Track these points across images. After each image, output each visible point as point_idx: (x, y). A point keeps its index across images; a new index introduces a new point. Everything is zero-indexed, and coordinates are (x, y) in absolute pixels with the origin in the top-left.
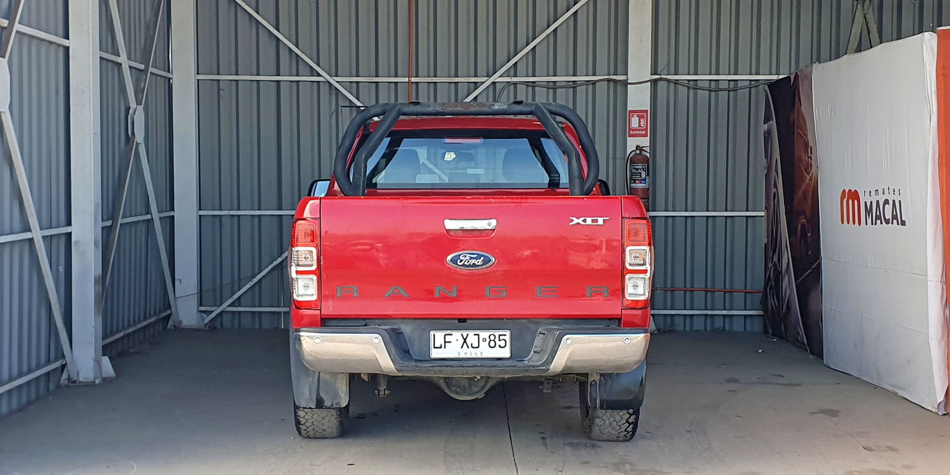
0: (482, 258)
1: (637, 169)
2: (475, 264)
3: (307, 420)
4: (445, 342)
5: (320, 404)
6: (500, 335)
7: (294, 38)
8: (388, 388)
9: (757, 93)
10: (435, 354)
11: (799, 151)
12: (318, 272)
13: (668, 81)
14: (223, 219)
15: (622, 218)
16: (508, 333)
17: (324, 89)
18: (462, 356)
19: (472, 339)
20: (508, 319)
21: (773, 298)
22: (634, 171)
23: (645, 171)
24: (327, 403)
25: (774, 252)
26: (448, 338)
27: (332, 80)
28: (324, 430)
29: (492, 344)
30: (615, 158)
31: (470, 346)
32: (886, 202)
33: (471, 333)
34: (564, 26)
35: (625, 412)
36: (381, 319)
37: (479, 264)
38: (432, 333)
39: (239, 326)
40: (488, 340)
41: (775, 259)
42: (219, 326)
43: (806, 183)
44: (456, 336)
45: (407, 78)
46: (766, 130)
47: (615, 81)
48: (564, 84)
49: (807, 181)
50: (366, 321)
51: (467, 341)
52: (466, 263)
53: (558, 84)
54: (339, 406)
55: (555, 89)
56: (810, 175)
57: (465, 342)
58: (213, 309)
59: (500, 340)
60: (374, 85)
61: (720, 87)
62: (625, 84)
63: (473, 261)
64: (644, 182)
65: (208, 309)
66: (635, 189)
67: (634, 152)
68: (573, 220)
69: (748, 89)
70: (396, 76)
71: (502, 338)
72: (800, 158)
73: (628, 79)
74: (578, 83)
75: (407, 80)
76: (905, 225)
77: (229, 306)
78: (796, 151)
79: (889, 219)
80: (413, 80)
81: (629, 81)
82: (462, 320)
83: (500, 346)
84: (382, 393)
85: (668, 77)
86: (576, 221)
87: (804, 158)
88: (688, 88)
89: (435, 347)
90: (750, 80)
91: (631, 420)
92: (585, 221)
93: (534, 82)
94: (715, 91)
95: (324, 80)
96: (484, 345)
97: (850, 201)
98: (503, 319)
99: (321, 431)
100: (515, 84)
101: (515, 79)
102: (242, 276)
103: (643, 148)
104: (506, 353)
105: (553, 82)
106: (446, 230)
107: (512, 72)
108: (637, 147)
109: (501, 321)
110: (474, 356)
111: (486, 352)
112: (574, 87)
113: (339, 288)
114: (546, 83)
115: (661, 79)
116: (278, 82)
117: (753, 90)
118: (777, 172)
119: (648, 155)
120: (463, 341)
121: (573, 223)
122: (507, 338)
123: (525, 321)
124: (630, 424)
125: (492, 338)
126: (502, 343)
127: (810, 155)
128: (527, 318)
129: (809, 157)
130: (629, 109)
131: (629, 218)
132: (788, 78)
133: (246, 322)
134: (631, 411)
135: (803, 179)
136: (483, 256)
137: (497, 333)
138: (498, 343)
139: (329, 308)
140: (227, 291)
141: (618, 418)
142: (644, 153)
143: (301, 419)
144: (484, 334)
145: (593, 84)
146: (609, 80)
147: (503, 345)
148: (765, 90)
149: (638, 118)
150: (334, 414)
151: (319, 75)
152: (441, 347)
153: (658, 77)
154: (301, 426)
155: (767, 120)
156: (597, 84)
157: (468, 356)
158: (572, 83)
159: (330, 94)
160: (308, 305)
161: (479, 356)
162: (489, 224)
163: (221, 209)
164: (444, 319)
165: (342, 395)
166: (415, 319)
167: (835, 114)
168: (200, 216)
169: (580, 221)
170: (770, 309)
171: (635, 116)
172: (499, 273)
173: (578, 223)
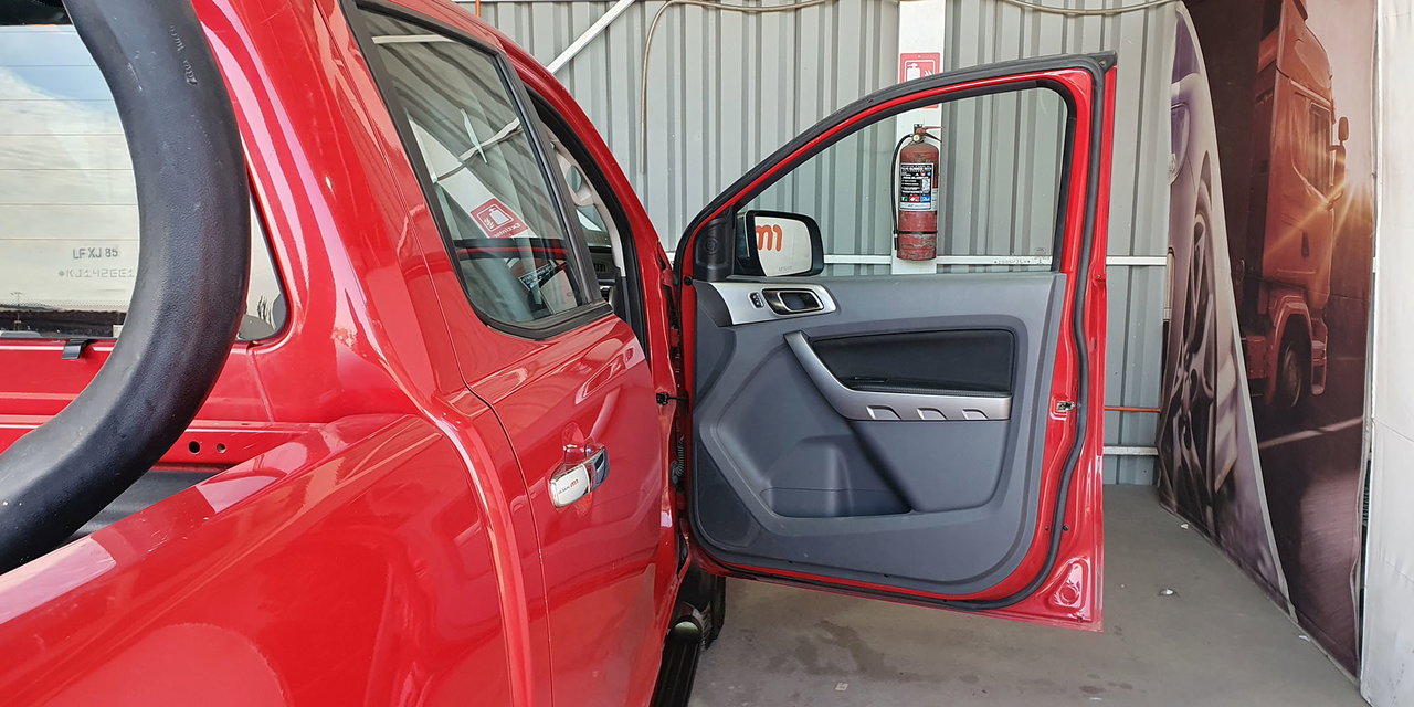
1: (913, 174)
9: (1160, 22)
21: (1188, 447)
22: (908, 177)
23: (930, 177)
25: (1194, 349)
30: (874, 153)
41: (1198, 363)
64: (926, 199)
66: (908, 214)
67: (909, 140)
69: (1143, 11)
88: (1023, 10)
103: (927, 131)
108: (917, 128)
117: (1152, 14)
119: (938, 145)
130: (901, 52)
142: (928, 140)
148: (1178, 13)
149: (918, 70)
155: (1179, 73)
170: (1178, 463)
171: (914, 65)
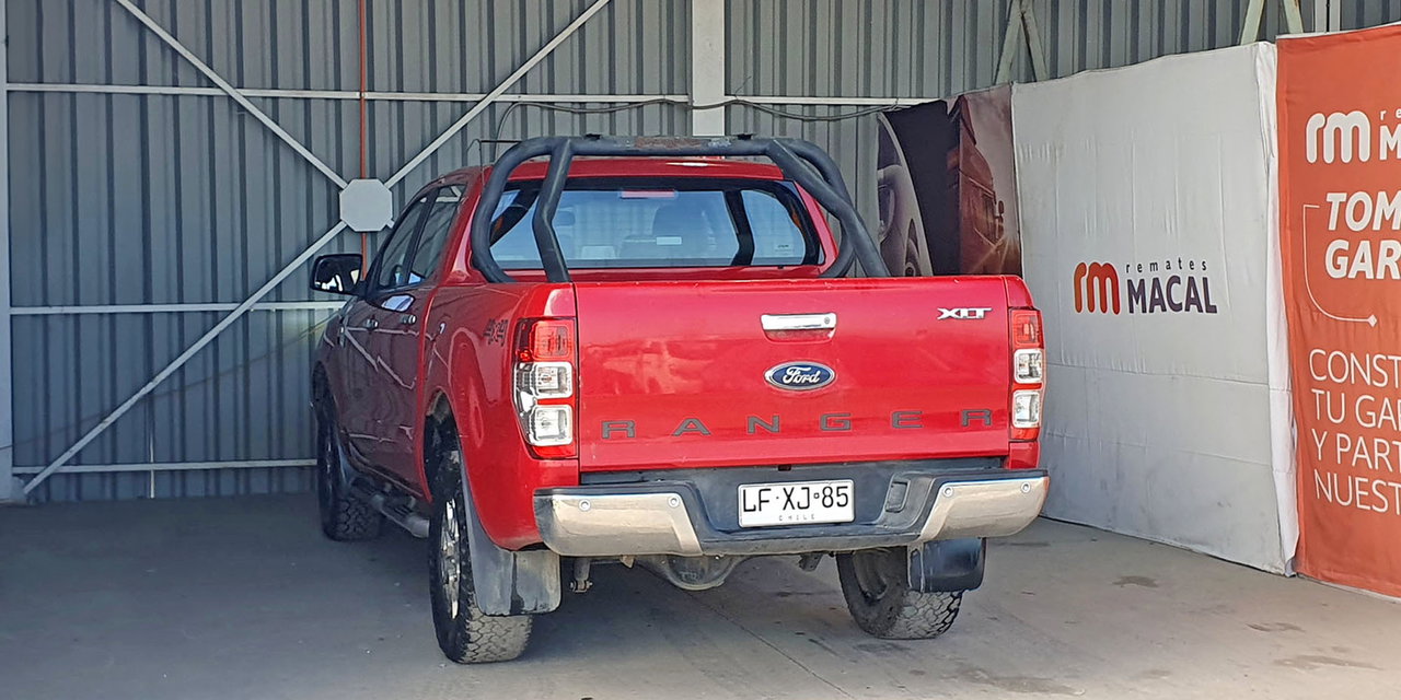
0: (819, 373)
2: (807, 381)
3: (482, 635)
4: (761, 502)
5: (516, 608)
6: (838, 488)
7: (168, 25)
8: (590, 579)
10: (747, 520)
11: (969, 206)
12: (574, 402)
13: (746, 104)
14: (51, 321)
15: (1009, 308)
16: (850, 484)
17: (221, 109)
18: (786, 521)
19: (799, 495)
20: (849, 463)
24: (528, 606)
26: (765, 495)
27: (238, 95)
28: (504, 650)
29: (828, 501)
31: (795, 505)
32: (1175, 279)
33: (798, 487)
34: (596, 20)
35: (949, 594)
36: (665, 470)
37: (815, 381)
38: (741, 488)
39: (79, 496)
40: (822, 496)
42: (43, 498)
43: (987, 255)
44: (777, 491)
45: (358, 94)
46: (882, 177)
47: (670, 104)
48: (598, 106)
49: (992, 251)
50: (644, 474)
51: (791, 498)
52: (795, 380)
53: (588, 106)
54: (545, 610)
55: (583, 114)
56: (999, 243)
57: (789, 500)
58: (37, 470)
59: (838, 495)
60: (301, 104)
61: (817, 115)
62: (687, 108)
63: (804, 378)
65: (28, 470)
68: (942, 313)
70: (338, 89)
71: (841, 491)
72: (974, 220)
73: (692, 101)
74: (617, 105)
75: (357, 95)
76: (1216, 312)
77: (64, 465)
78: (964, 208)
79: (1181, 304)
80: (367, 95)
81: (695, 105)
82: (784, 467)
83: (839, 505)
84: (581, 586)
85: (747, 99)
86: (946, 313)
87: (982, 216)
89: (745, 510)
90: (857, 106)
91: (953, 607)
92: (958, 313)
93: (552, 103)
94: (834, 120)
95: (223, 94)
96: (816, 504)
97: (1096, 280)
98: (842, 463)
99: (498, 651)
100: (524, 105)
101: (524, 98)
102: (84, 415)
104: (847, 514)
105: (580, 103)
106: (765, 331)
107: (518, 86)
109: (840, 467)
110: (801, 521)
111: (818, 514)
112: (610, 112)
113: (605, 424)
114: (569, 105)
115: (736, 102)
116: (143, 96)
118: (913, 236)
120: (786, 498)
121: (943, 317)
122: (849, 492)
123: (873, 464)
124: (951, 612)
125: (828, 492)
126: (842, 500)
127: (998, 214)
128: (877, 459)
129: (995, 218)
131: (1016, 309)
132: (942, 104)
133: (90, 489)
134: (955, 594)
135: (982, 248)
136: (820, 369)
137: (834, 485)
138: (836, 499)
139: (592, 457)
140: (57, 442)
141: (936, 604)
143: (472, 634)
144: (816, 487)
145: (638, 107)
146: (661, 102)
147: (842, 502)
150: (525, 624)
151: (211, 84)
152: (754, 510)
153: (734, 98)
154: (469, 645)
156: (645, 107)
157: (794, 521)
158: (608, 106)
159: (231, 115)
160: (557, 452)
161: (809, 520)
162: (827, 321)
163: (46, 305)
164: (758, 466)
165: (551, 592)
166: (715, 468)
167: (1061, 155)
168: (12, 316)
169: (952, 313)
172: (840, 394)
173: (950, 317)
